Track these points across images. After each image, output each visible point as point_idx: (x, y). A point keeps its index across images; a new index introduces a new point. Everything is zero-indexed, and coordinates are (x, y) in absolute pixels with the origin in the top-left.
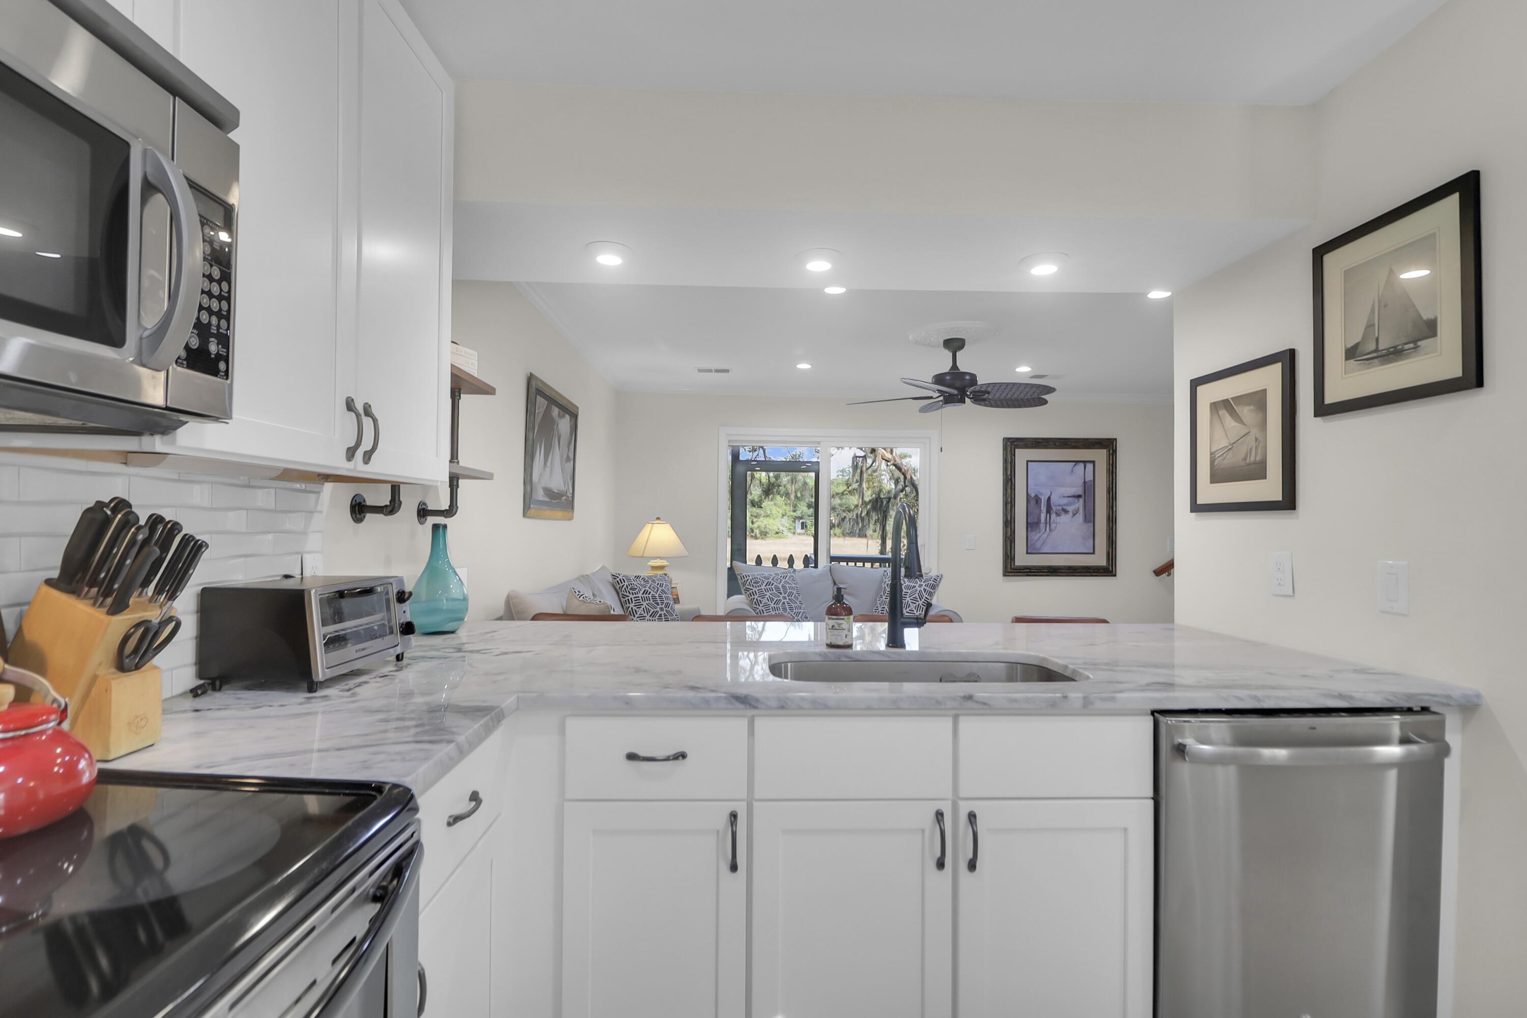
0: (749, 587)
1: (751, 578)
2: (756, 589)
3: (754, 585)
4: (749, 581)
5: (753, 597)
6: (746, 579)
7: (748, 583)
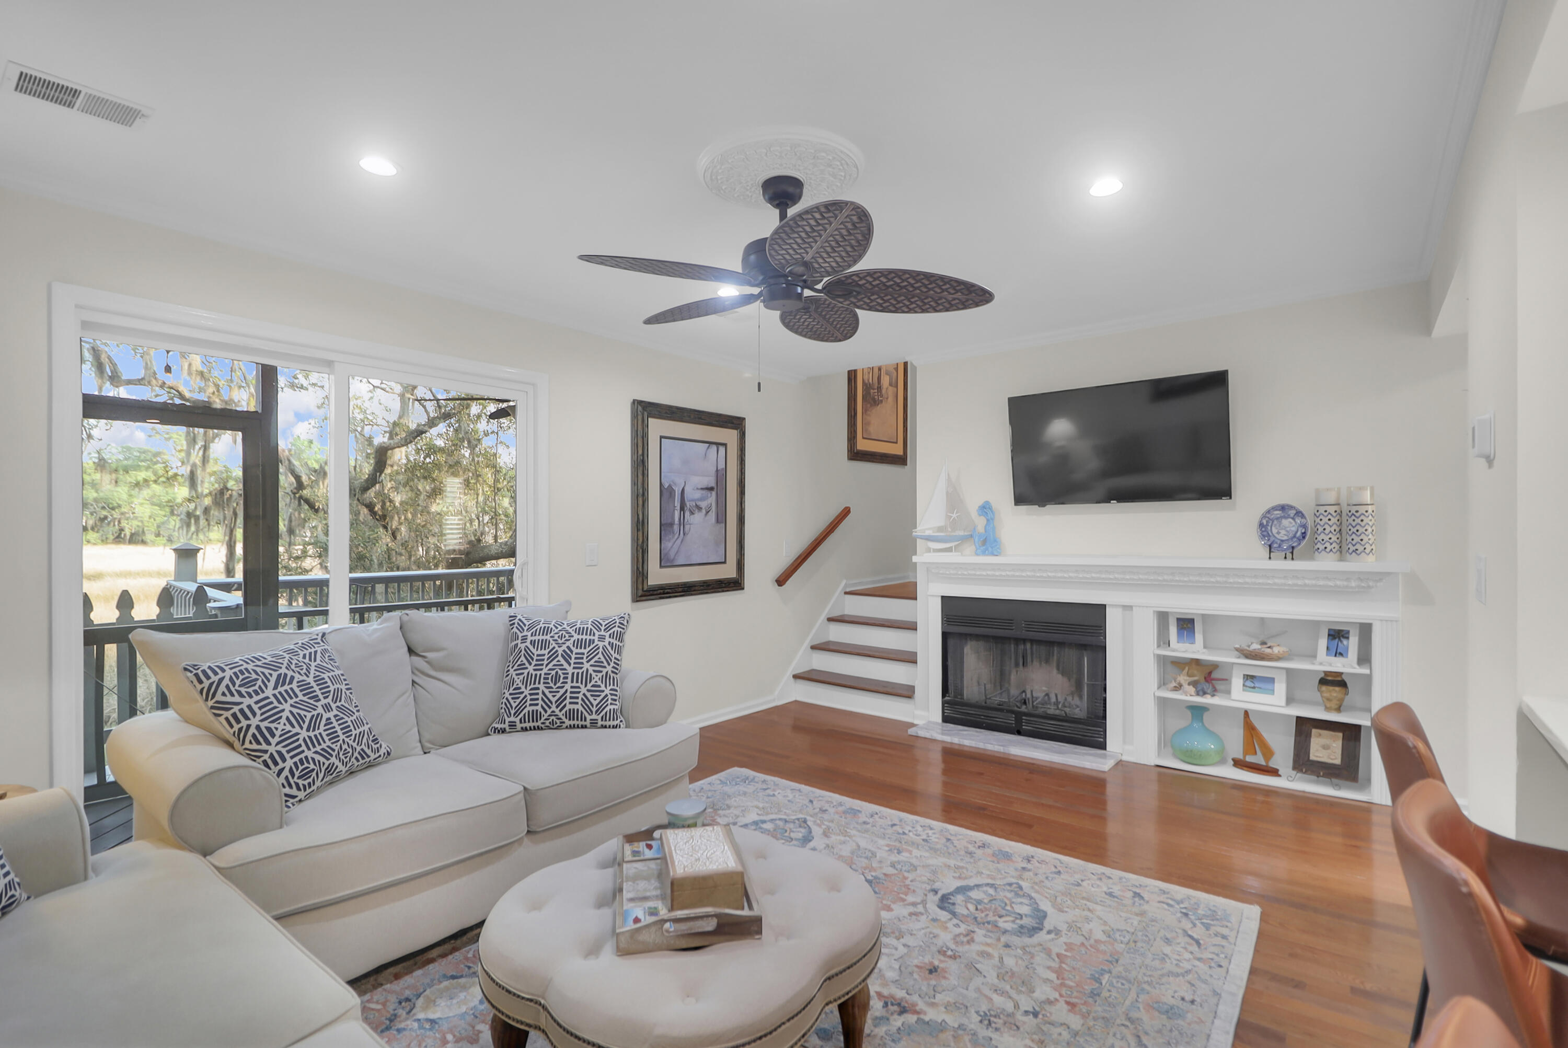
0: (229, 698)
1: (229, 673)
2: (251, 702)
3: (243, 690)
4: (226, 681)
5: (244, 723)
6: (215, 679)
7: (222, 688)
